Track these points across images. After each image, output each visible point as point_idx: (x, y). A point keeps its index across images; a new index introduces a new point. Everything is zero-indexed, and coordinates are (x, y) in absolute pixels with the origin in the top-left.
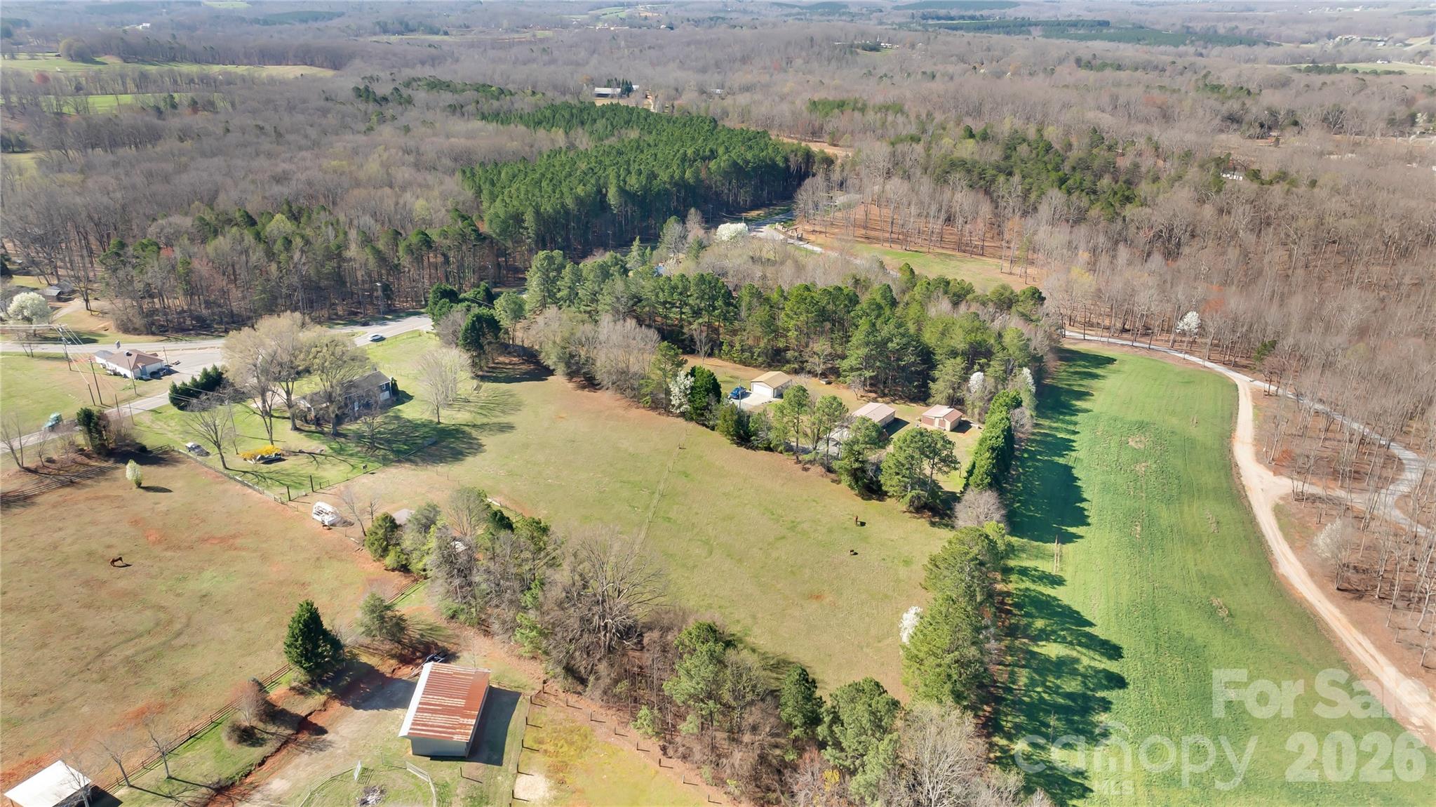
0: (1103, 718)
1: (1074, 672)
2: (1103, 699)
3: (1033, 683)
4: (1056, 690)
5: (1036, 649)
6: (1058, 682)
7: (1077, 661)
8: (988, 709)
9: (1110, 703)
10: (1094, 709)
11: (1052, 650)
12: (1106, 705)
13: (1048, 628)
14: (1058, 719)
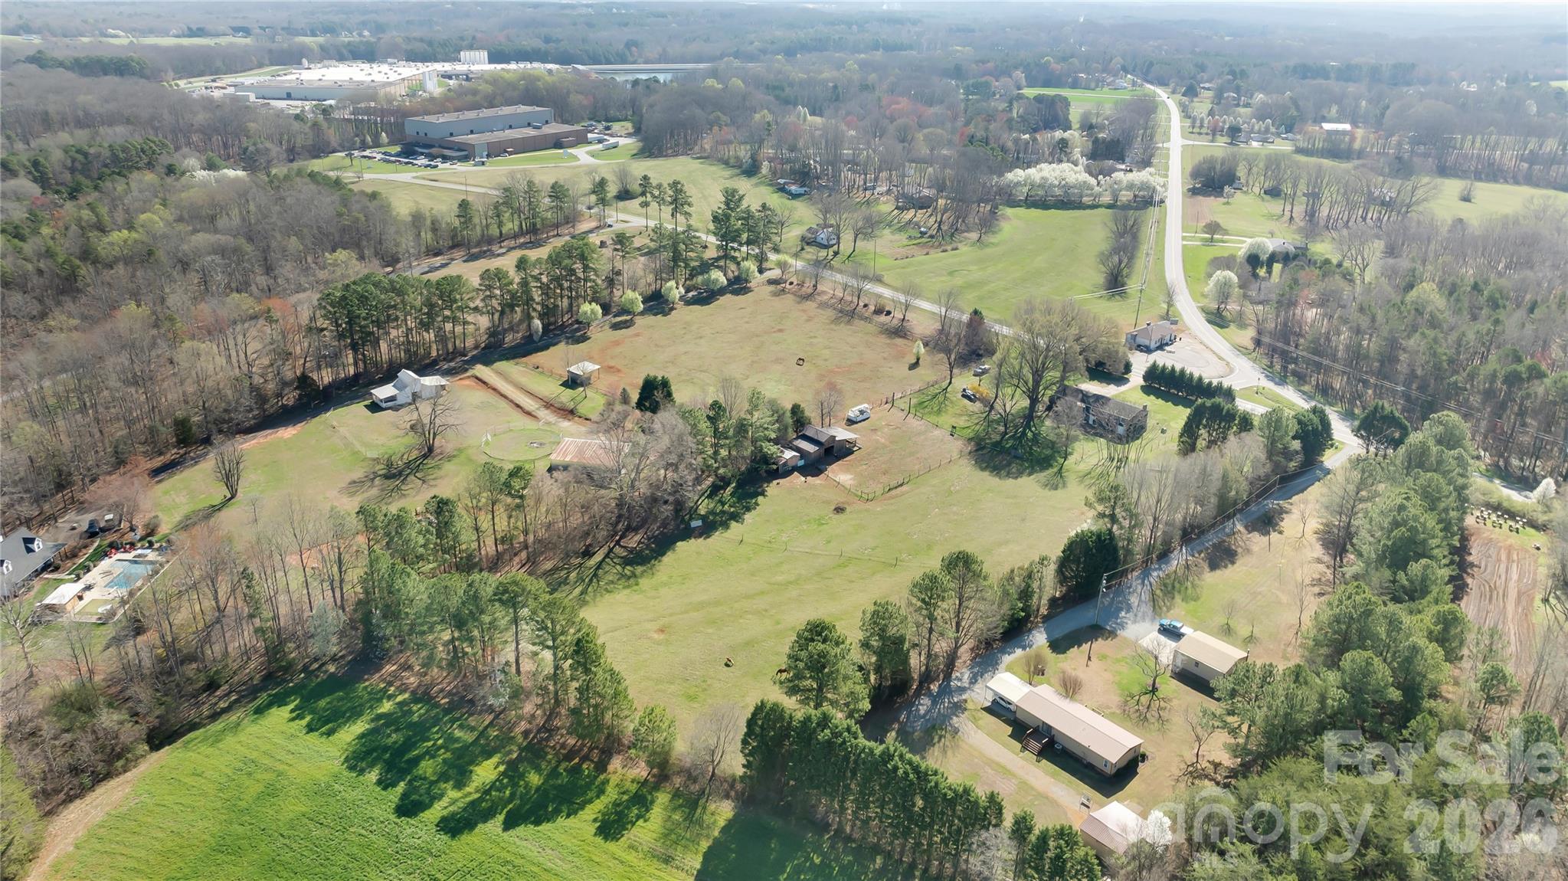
0: (373, 776)
1: (443, 777)
2: (394, 785)
3: (451, 739)
4: (431, 754)
5: (495, 759)
6: (440, 760)
7: (459, 785)
8: (443, 701)
9: (385, 789)
10: (387, 772)
11: (486, 772)
12: (384, 784)
13: (522, 783)
14: (395, 743)
